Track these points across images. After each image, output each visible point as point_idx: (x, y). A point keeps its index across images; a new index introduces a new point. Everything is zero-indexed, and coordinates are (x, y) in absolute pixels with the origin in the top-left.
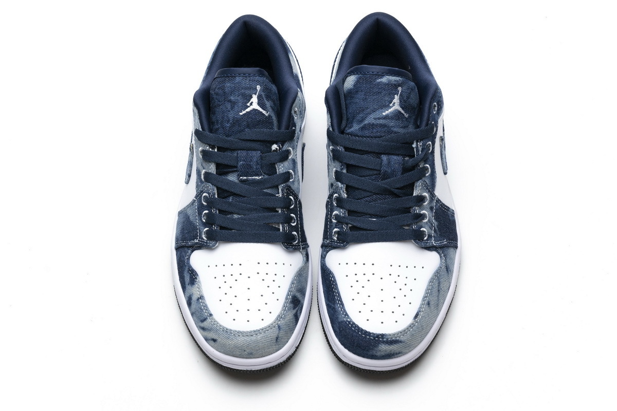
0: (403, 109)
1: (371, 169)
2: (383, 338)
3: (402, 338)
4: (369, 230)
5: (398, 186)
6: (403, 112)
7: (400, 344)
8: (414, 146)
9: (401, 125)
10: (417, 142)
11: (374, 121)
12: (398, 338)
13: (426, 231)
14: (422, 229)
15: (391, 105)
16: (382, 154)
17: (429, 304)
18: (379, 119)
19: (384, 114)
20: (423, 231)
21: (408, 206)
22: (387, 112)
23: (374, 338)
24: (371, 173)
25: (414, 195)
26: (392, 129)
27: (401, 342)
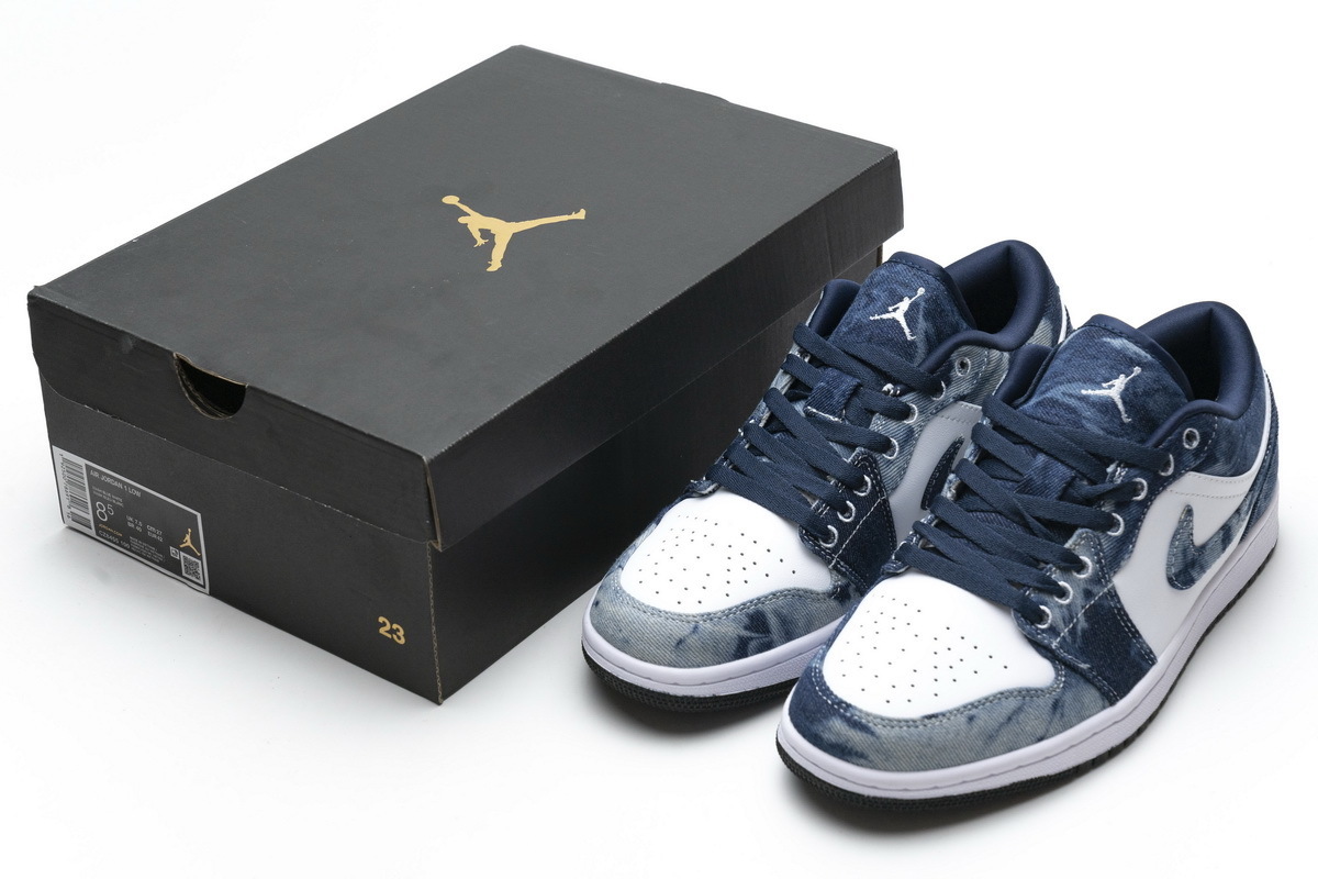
0: (1124, 403)
1: (1013, 469)
2: (846, 710)
3: (879, 730)
4: (947, 558)
5: (1040, 513)
6: (1121, 407)
7: (869, 736)
8: (1109, 470)
9: (1106, 425)
10: (1118, 465)
11: (1060, 397)
12: (871, 725)
13: (1050, 617)
14: (1042, 607)
15: (1104, 385)
16: (1042, 451)
17: (971, 719)
18: (1071, 396)
19: (1084, 392)
20: (1044, 612)
21: (1040, 556)
22: (1090, 392)
23: (833, 703)
24: (1010, 475)
25: (1067, 546)
26: (1084, 422)
27: (873, 733)
